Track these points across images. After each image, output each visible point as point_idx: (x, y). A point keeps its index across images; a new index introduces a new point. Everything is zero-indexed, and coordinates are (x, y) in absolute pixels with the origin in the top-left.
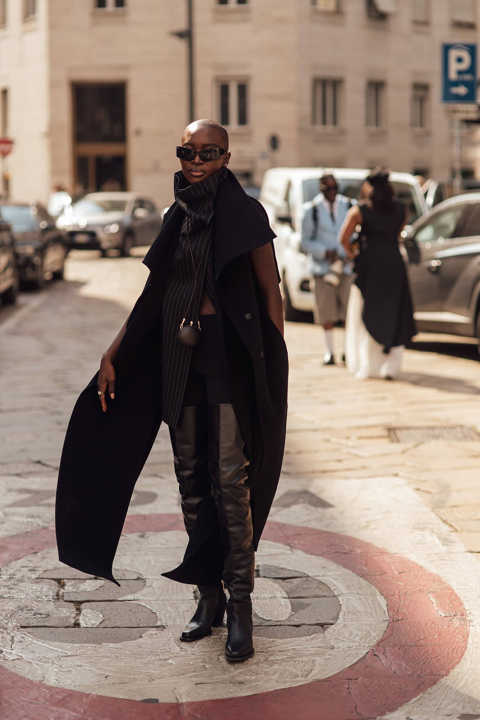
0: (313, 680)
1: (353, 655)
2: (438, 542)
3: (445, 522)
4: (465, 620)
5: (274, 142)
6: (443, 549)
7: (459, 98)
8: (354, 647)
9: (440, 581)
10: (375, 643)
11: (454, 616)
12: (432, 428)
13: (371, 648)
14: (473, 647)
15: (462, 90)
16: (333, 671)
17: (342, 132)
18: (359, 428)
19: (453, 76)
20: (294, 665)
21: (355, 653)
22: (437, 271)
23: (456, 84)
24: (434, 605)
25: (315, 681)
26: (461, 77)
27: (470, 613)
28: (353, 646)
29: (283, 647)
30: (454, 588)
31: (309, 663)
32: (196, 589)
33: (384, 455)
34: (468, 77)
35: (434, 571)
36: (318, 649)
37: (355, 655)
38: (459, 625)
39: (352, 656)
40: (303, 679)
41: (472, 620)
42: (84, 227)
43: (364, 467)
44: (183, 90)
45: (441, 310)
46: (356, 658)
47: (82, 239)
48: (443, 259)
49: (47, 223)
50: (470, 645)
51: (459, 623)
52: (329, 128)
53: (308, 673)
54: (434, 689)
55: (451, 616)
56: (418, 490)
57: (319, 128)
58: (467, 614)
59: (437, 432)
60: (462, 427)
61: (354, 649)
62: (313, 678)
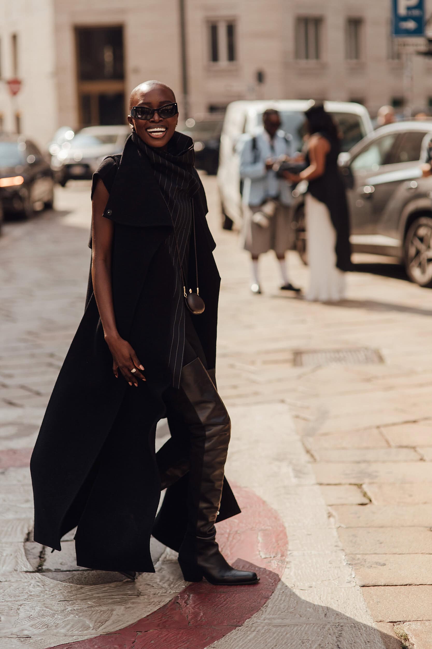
0: (104, 633)
1: (156, 603)
2: (292, 474)
3: (308, 452)
4: (283, 561)
5: (260, 77)
6: (294, 481)
7: (409, 33)
8: (159, 595)
9: (276, 518)
10: (182, 588)
11: (274, 557)
12: (338, 351)
13: (176, 595)
14: (280, 593)
15: (411, 25)
16: (128, 621)
17: (324, 67)
18: (267, 352)
19: (402, 11)
20: (90, 615)
21: (158, 601)
22: (369, 197)
23: (405, 19)
24: (259, 545)
25: (105, 633)
26: (410, 13)
27: (290, 554)
28: (159, 593)
29: (88, 594)
30: (286, 525)
31: (106, 613)
32: (32, 531)
33: (280, 380)
34: (416, 13)
35: (275, 506)
36: (122, 596)
37: (157, 603)
38: (275, 567)
39: (154, 604)
40: (94, 631)
41: (290, 562)
42: (80, 160)
43: (256, 394)
44: (175, 30)
45: (374, 233)
46: (157, 607)
47: (77, 171)
48: (376, 186)
49: (34, 157)
50: (277, 590)
51: (276, 565)
52: (312, 63)
53: (102, 624)
54: (221, 642)
55: (271, 557)
56: (297, 417)
57: (303, 63)
58: (287, 555)
59: (341, 355)
60: (366, 349)
61: (159, 596)
62: (104, 630)
